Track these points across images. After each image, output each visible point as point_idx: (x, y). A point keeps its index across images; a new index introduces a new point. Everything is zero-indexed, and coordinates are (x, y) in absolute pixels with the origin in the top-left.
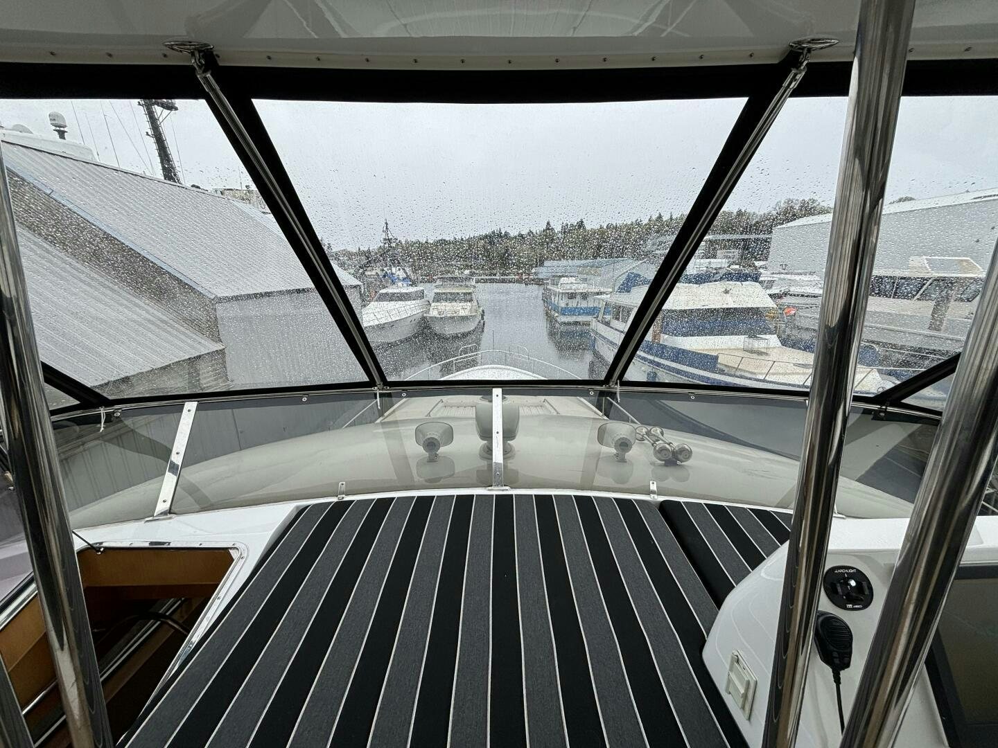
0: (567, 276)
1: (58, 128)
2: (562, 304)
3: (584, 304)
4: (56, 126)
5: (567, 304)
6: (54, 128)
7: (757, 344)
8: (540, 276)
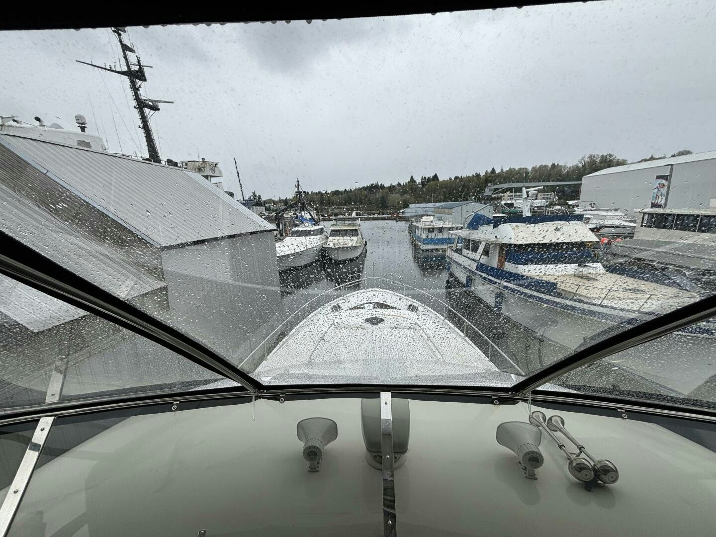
0: (427, 215)
1: (81, 125)
2: (424, 236)
3: (440, 236)
4: (79, 124)
5: (428, 236)
6: (78, 125)
7: (585, 271)
8: (407, 215)
